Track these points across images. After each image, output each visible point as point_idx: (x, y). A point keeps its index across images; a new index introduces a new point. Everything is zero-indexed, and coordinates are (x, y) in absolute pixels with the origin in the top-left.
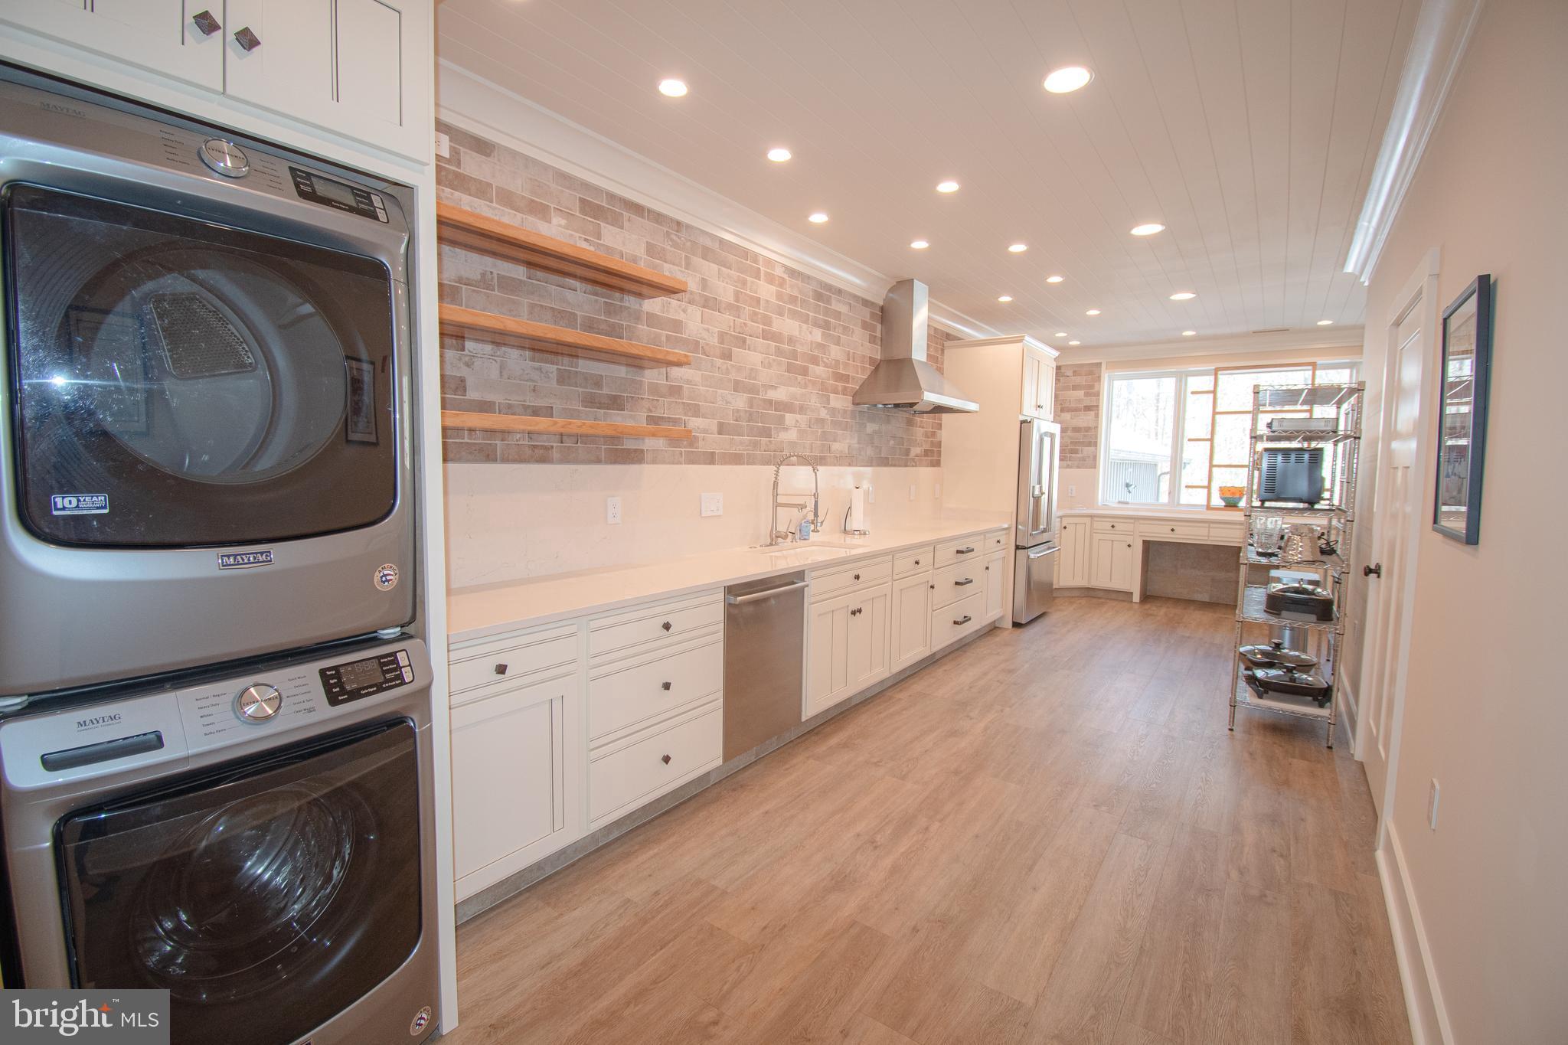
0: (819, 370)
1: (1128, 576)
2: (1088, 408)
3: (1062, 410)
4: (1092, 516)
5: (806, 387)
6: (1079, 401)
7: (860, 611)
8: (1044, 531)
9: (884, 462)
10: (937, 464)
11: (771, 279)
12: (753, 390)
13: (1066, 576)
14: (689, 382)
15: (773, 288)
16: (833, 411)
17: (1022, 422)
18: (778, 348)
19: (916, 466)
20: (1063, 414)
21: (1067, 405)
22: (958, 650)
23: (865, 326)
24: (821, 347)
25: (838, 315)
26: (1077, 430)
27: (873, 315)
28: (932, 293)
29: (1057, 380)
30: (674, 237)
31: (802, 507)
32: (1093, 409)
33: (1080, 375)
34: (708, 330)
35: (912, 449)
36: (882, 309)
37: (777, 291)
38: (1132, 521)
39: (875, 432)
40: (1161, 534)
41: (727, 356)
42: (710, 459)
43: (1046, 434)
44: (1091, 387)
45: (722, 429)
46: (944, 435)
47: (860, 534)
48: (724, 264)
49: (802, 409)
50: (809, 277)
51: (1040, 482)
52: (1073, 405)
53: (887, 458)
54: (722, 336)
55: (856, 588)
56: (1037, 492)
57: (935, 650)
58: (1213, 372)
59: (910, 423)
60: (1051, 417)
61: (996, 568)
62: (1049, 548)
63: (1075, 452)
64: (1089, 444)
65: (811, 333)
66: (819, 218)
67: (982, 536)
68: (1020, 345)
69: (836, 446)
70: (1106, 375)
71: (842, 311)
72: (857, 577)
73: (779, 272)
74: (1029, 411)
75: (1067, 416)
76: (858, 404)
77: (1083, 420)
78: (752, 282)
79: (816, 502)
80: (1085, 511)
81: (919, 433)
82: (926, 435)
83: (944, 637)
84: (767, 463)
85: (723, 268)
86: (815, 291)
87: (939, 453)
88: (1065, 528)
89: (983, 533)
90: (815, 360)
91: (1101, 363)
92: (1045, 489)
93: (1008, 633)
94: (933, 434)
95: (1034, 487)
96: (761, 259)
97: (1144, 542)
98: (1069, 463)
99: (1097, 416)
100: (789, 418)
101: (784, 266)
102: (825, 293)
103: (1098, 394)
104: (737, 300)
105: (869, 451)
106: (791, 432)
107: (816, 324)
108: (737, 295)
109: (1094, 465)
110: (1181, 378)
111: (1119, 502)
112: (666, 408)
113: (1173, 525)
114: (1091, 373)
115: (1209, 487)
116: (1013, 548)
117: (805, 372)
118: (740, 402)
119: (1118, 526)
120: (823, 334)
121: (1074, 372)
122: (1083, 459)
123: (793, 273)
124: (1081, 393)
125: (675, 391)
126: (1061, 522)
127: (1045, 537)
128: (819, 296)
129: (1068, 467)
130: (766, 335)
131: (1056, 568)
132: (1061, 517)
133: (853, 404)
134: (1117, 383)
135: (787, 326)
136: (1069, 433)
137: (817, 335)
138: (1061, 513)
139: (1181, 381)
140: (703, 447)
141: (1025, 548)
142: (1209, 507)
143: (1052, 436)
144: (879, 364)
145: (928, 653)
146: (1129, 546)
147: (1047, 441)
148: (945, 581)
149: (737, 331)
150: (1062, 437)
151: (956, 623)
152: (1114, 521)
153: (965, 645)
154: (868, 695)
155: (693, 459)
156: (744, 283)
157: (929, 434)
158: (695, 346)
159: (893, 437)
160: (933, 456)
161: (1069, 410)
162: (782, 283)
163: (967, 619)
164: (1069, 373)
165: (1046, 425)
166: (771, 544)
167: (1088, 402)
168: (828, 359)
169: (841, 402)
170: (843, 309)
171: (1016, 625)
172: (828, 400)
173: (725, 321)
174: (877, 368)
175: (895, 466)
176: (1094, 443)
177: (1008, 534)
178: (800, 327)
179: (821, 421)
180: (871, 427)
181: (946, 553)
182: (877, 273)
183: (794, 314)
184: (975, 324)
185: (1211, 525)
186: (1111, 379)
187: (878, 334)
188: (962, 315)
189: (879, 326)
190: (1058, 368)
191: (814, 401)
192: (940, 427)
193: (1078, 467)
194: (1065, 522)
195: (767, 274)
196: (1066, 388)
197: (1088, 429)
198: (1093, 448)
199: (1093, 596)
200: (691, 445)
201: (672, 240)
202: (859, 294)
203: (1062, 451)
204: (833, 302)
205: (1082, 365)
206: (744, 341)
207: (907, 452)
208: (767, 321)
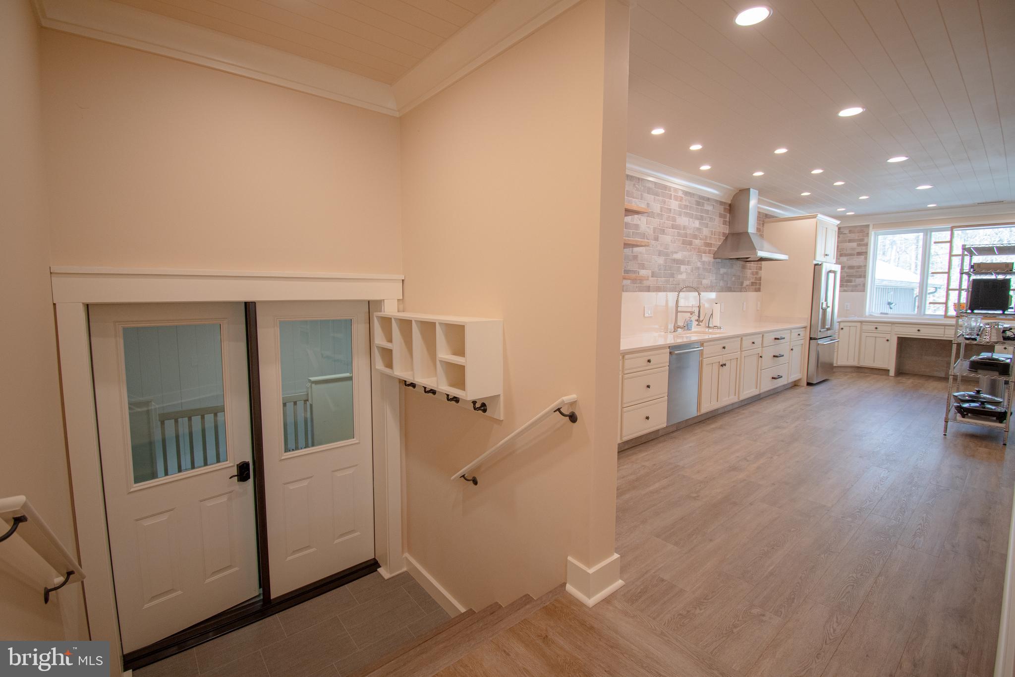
0: (697, 242)
1: (888, 359)
2: (859, 254)
3: (841, 255)
4: (861, 322)
5: (691, 251)
6: (853, 249)
7: (725, 365)
8: (828, 329)
9: (729, 290)
10: (758, 290)
11: (676, 198)
12: (667, 255)
13: (842, 359)
14: (641, 253)
15: (677, 203)
16: (703, 263)
17: (816, 265)
18: (678, 232)
19: (746, 291)
20: (842, 258)
21: (845, 252)
22: (774, 394)
23: (721, 216)
24: (699, 229)
25: (707, 212)
26: (851, 267)
27: (725, 209)
28: (760, 194)
29: (838, 237)
30: (637, 186)
31: (692, 313)
32: (864, 254)
33: (854, 233)
34: (649, 227)
35: (745, 281)
36: (730, 205)
37: (679, 204)
38: (890, 325)
39: (725, 273)
40: (911, 333)
41: (656, 239)
42: (648, 289)
43: (830, 271)
44: (862, 240)
45: (653, 275)
46: (763, 273)
47: (718, 328)
48: (657, 194)
49: (688, 263)
50: (694, 194)
51: (826, 300)
52: (849, 252)
53: (731, 287)
54: (655, 229)
55: (723, 353)
56: (824, 306)
57: (762, 391)
58: (950, 229)
59: (744, 267)
60: (834, 261)
61: (797, 351)
62: (831, 340)
63: (850, 281)
64: (860, 277)
65: (694, 223)
66: (705, 168)
67: (790, 331)
68: (814, 220)
69: (705, 282)
70: (873, 233)
71: (709, 209)
72: (724, 348)
73: (680, 194)
74: (819, 259)
75: (844, 259)
76: (716, 258)
77: (856, 261)
78: (668, 201)
79: (699, 310)
80: (856, 319)
81: (749, 272)
82: (753, 274)
83: (767, 385)
84: (672, 290)
85: (656, 197)
86: (697, 201)
87: (760, 284)
88: (842, 329)
89: (791, 330)
90: (695, 237)
91: (869, 225)
92: (830, 304)
93: (804, 388)
94: (757, 273)
95: (822, 303)
96: (672, 189)
97: (899, 338)
98: (845, 288)
99: (866, 258)
100: (683, 268)
101: (682, 190)
102: (702, 200)
103: (867, 245)
104: (661, 212)
105: (721, 284)
106: (684, 274)
107: (697, 218)
108: (661, 208)
109: (863, 289)
110: (927, 233)
111: (882, 313)
112: (632, 266)
113: (918, 327)
114: (862, 231)
115: (946, 303)
116: (808, 339)
117: (690, 243)
118: (661, 260)
119: (880, 328)
120: (700, 223)
121: (849, 231)
122: (856, 286)
123: (686, 193)
124: (854, 245)
125: (635, 257)
126: (839, 325)
127: (829, 333)
128: (698, 203)
129: (845, 291)
130: (673, 227)
131: (836, 353)
132: (839, 322)
133: (714, 258)
134: (880, 237)
135: (683, 221)
136: (846, 270)
137: (697, 224)
138: (839, 320)
139: (927, 235)
140: (646, 283)
141: (816, 339)
142: (946, 316)
143: (834, 272)
144: (728, 236)
145: (757, 393)
146: (888, 340)
147: (831, 275)
148: (768, 353)
149: (661, 226)
150: (841, 273)
151: (773, 378)
152: (877, 324)
153: (778, 393)
154: (726, 410)
155: (641, 290)
156: (664, 202)
157: (755, 273)
158: (643, 236)
159: (734, 275)
160: (757, 286)
161: (846, 255)
162: (681, 199)
163: (780, 377)
164: (847, 231)
165: (831, 265)
166: (674, 331)
167: (859, 250)
168: (702, 236)
169: (707, 258)
170: (710, 208)
171: (809, 384)
172: (702, 257)
173: (656, 222)
174: (727, 238)
175: (735, 291)
176: (864, 276)
177: (805, 330)
178: (689, 220)
179: (698, 268)
180: (722, 271)
181: (769, 339)
182: (729, 187)
183: (687, 215)
184: (784, 207)
185: (946, 327)
186: (876, 235)
187: (728, 220)
188: (777, 203)
189: (728, 215)
190: (839, 229)
191: (695, 258)
192: (760, 268)
193: (852, 291)
194: (842, 325)
195: (675, 196)
196: (845, 241)
197: (859, 267)
198: (863, 279)
199: (861, 371)
200: (641, 283)
201: (636, 187)
202: (717, 199)
203: (841, 281)
204: (705, 205)
205: (856, 227)
206: (664, 230)
207: (742, 284)
208: (674, 220)
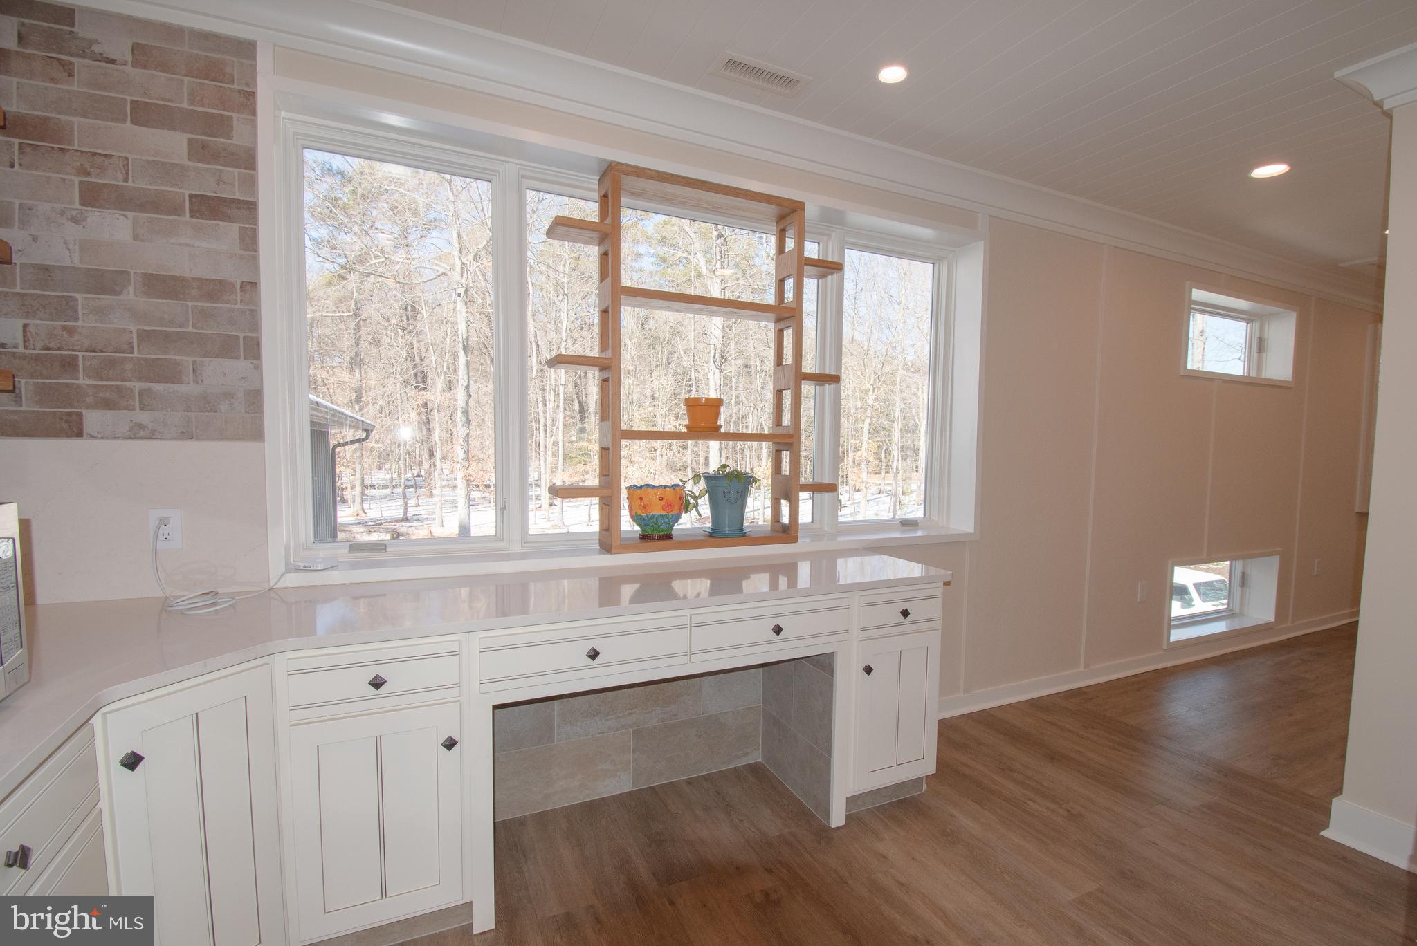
2: (205, 208)
6: (167, 170)
20: (94, 216)
21: (112, 178)
32: (232, 211)
33: (168, 68)
44: (219, 125)
52: (139, 183)
63: (168, 373)
64: (227, 348)
77: (193, 251)
91: (257, 41)
98: (144, 417)
99: (250, 241)
103: (248, 160)
114: (212, 72)
122: (207, 403)
124: (175, 144)
167: (203, 181)
176: (242, 345)
193: (187, 436)
197: (214, 289)
198: (241, 365)
